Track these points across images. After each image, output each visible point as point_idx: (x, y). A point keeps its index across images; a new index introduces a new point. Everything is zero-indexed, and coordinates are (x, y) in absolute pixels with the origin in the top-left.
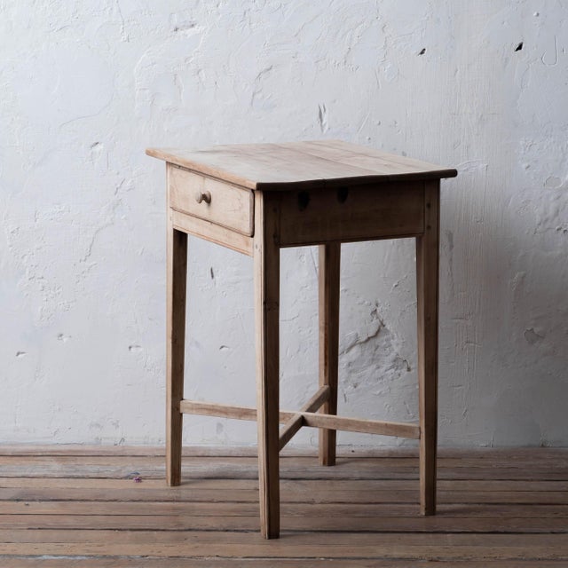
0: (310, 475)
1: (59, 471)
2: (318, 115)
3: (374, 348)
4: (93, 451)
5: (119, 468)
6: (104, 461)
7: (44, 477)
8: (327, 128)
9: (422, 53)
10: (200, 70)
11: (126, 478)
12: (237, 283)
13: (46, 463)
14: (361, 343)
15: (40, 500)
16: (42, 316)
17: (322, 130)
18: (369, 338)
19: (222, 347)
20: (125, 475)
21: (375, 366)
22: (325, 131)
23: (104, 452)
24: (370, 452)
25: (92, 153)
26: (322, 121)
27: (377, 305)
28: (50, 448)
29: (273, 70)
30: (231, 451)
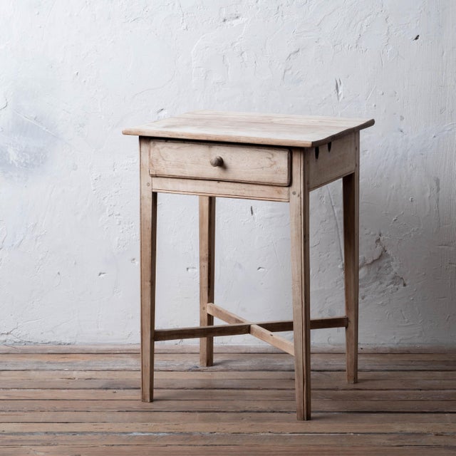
0: (331, 368)
1: (135, 366)
2: (335, 88)
3: (377, 269)
4: (160, 350)
5: (182, 363)
6: (169, 357)
7: (125, 370)
8: (342, 96)
9: (416, 38)
10: (243, 53)
11: (189, 370)
12: (271, 218)
13: (125, 359)
14: (367, 265)
15: (124, 389)
16: (119, 245)
17: (338, 99)
18: (374, 261)
19: (259, 268)
20: (188, 368)
21: (378, 283)
22: (340, 100)
23: (168, 350)
24: (375, 349)
25: (159, 117)
26: (338, 92)
27: (380, 235)
28: (126, 347)
29: (300, 53)
30: (267, 349)
